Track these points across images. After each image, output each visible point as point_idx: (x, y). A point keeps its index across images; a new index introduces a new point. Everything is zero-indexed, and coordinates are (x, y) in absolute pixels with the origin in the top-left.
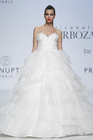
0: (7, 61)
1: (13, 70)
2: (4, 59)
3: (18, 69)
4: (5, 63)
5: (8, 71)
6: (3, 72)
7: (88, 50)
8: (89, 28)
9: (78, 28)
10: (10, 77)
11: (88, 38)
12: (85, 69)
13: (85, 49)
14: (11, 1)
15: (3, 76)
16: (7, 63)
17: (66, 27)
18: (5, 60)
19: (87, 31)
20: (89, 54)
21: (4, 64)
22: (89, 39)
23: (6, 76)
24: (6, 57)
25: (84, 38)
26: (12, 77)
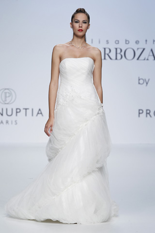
0: (9, 97)
1: (18, 111)
2: (3, 94)
3: (27, 110)
4: (6, 101)
5: (9, 113)
6: (2, 115)
7: (145, 80)
8: (146, 43)
9: (127, 42)
10: (14, 123)
11: (144, 59)
12: (139, 110)
13: (139, 78)
15: (2, 122)
16: (8, 100)
17: (107, 41)
18: (6, 95)
19: (144, 47)
20: (147, 85)
21: (4, 101)
22: (146, 61)
23: (7, 122)
24: (8, 89)
25: (138, 59)
26: (16, 124)
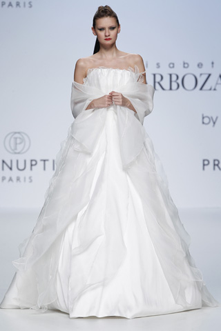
0: (20, 143)
1: (33, 163)
3: (46, 162)
4: (16, 149)
5: (21, 166)
6: (11, 169)
7: (212, 118)
8: (213, 66)
9: (186, 65)
10: (28, 180)
11: (210, 89)
12: (204, 160)
14: (30, 3)
15: (11, 179)
16: (19, 148)
17: (158, 64)
18: (16, 142)
19: (209, 72)
21: (13, 150)
22: (212, 91)
23: (18, 179)
24: (19, 133)
25: (201, 89)
26: (31, 181)
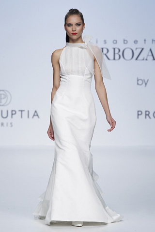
0: (4, 98)
1: (13, 113)
3: (23, 112)
4: (1, 102)
5: (5, 115)
7: (144, 80)
8: (145, 43)
9: (126, 42)
10: (9, 125)
11: (143, 59)
12: (138, 111)
13: (138, 78)
16: (3, 101)
17: (105, 41)
18: (1, 97)
19: (143, 47)
20: (145, 86)
22: (145, 61)
23: (2, 124)
24: (3, 91)
25: (137, 59)
26: (12, 126)
